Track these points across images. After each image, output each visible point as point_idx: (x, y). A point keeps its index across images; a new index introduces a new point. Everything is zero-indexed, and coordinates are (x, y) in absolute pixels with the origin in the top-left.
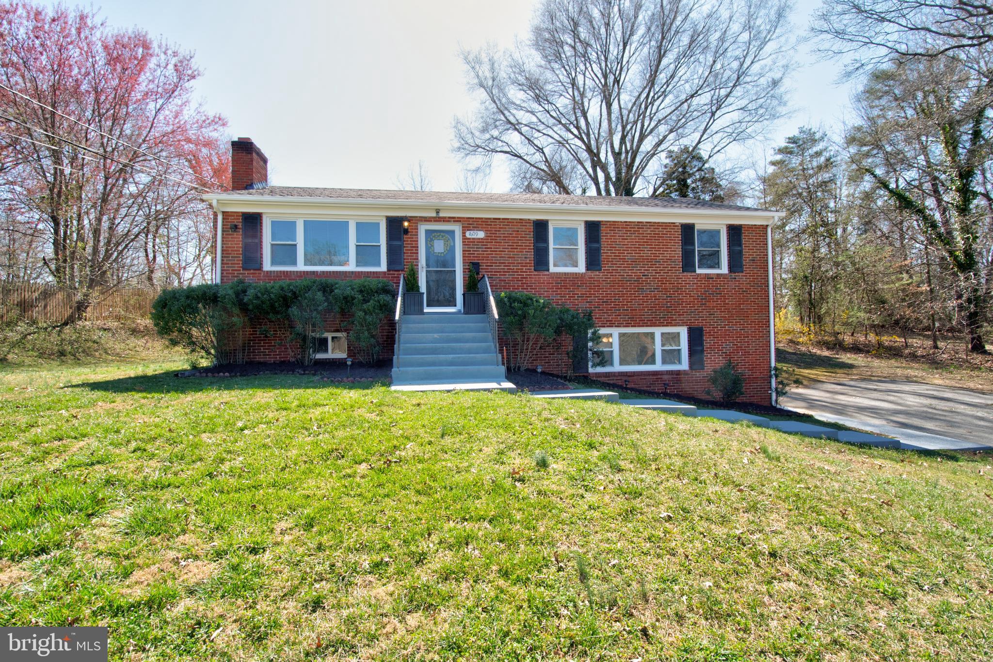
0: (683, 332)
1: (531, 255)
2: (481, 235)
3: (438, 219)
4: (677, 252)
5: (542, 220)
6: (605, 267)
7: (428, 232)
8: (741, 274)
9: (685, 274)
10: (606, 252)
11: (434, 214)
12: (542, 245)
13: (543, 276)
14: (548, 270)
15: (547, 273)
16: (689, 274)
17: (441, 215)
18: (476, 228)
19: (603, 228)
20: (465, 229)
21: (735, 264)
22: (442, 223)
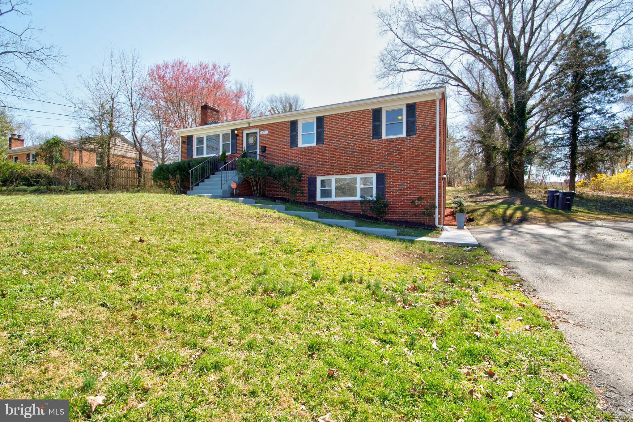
0: (373, 176)
1: (289, 140)
2: (266, 132)
3: (250, 128)
4: (370, 127)
5: (294, 120)
6: (326, 141)
7: (247, 134)
8: (414, 136)
9: (374, 140)
10: (327, 132)
11: (247, 126)
12: (293, 134)
13: (294, 150)
14: (297, 146)
15: (296, 148)
16: (377, 140)
17: (251, 125)
18: (265, 129)
19: (325, 119)
20: (260, 130)
21: (411, 130)
22: (251, 129)
